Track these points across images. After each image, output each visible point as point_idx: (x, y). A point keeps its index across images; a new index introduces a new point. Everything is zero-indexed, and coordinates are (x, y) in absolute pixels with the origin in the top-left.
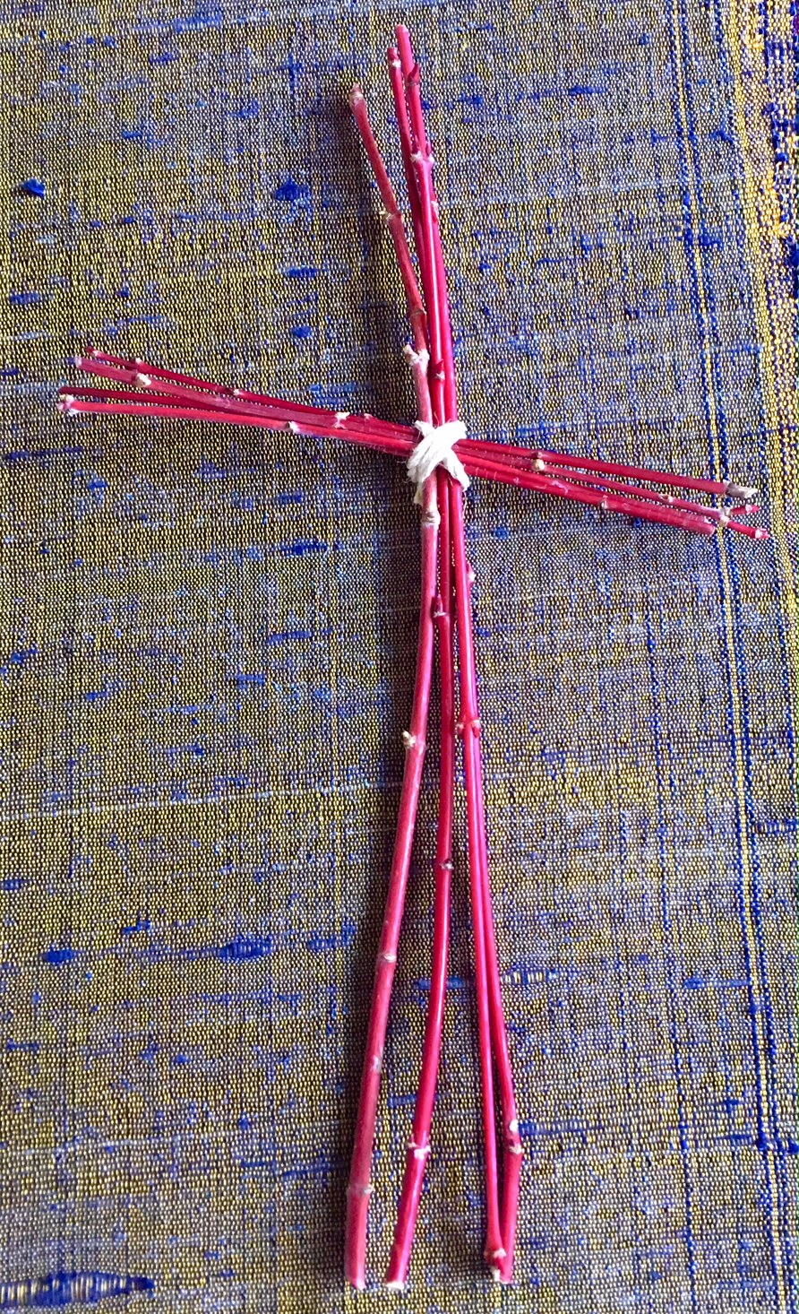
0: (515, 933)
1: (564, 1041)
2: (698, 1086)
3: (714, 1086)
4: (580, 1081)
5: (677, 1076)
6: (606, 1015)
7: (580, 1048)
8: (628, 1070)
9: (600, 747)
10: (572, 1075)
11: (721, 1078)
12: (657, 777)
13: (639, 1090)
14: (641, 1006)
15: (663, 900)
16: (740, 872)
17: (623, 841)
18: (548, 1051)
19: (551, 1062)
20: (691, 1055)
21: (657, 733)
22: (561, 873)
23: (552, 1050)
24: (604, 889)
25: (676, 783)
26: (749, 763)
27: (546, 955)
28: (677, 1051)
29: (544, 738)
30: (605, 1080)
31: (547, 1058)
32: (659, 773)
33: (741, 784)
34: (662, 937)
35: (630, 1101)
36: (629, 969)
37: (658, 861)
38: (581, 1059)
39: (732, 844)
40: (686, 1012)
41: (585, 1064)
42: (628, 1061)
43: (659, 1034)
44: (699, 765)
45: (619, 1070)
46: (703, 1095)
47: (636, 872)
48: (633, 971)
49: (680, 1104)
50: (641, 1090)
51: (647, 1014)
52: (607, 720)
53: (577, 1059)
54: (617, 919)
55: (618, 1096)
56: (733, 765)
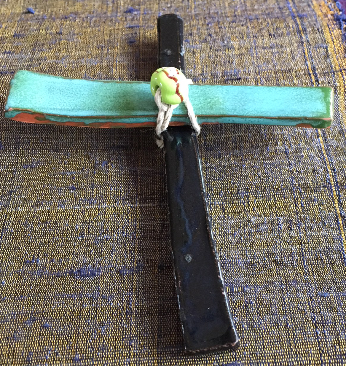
0: (226, 269)
1: (254, 321)
2: (330, 345)
3: (339, 345)
4: (263, 342)
5: (318, 340)
6: (276, 309)
7: (263, 325)
8: (290, 337)
9: (266, 190)
10: (259, 339)
11: (343, 341)
12: (295, 203)
13: (297, 347)
14: (295, 305)
15: (303, 256)
17: (280, 229)
18: (245, 326)
19: (247, 331)
20: (325, 329)
21: (293, 184)
22: (249, 242)
23: (248, 326)
24: (272, 250)
25: (304, 205)
26: (340, 196)
27: (243, 280)
28: (317, 328)
29: (239, 186)
30: (278, 342)
31: (245, 329)
32: (295, 201)
33: (337, 205)
34: (304, 273)
35: (292, 353)
36: (287, 287)
37: (298, 237)
38: (264, 330)
39: (336, 229)
40: (320, 308)
41: (266, 333)
42: (290, 332)
43: (306, 318)
44: (315, 197)
45: (285, 337)
46: (334, 350)
47: (287, 242)
48: (290, 288)
49: (321, 355)
50: (298, 347)
51: (299, 308)
53: (261, 331)
54: (279, 264)
55: (285, 350)
56: (332, 197)
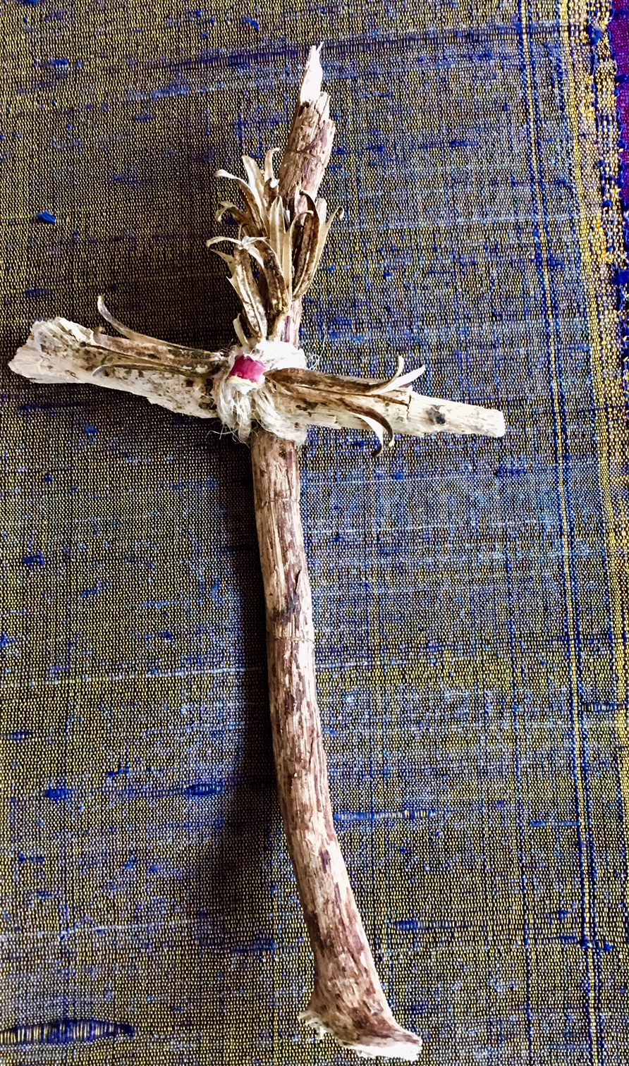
0: (406, 781)
1: (440, 861)
2: (539, 900)
3: (550, 900)
4: (451, 892)
5: (523, 891)
6: (471, 844)
7: (452, 868)
8: (487, 886)
9: (470, 643)
10: (445, 888)
11: (555, 894)
12: (512, 666)
13: (494, 901)
14: (497, 838)
15: (516, 760)
16: (573, 741)
17: (486, 715)
18: (428, 869)
19: (430, 877)
20: (534, 876)
21: (512, 633)
22: (441, 737)
23: (431, 868)
24: (473, 749)
25: (526, 671)
26: (580, 657)
27: (429, 798)
28: (523, 873)
29: (429, 635)
30: (470, 892)
31: (427, 873)
32: (513, 663)
33: (574, 673)
34: (515, 788)
35: (488, 908)
36: (489, 811)
37: (512, 730)
38: (452, 876)
39: (567, 719)
40: (530, 844)
41: (455, 880)
42: (487, 879)
43: (510, 860)
44: (543, 657)
45: (480, 885)
46: (542, 907)
47: (496, 738)
48: (493, 811)
49: (525, 912)
50: (496, 900)
51: (502, 844)
52: (475, 622)
53: (449, 876)
54: (482, 773)
55: (479, 905)
56: (568, 658)
